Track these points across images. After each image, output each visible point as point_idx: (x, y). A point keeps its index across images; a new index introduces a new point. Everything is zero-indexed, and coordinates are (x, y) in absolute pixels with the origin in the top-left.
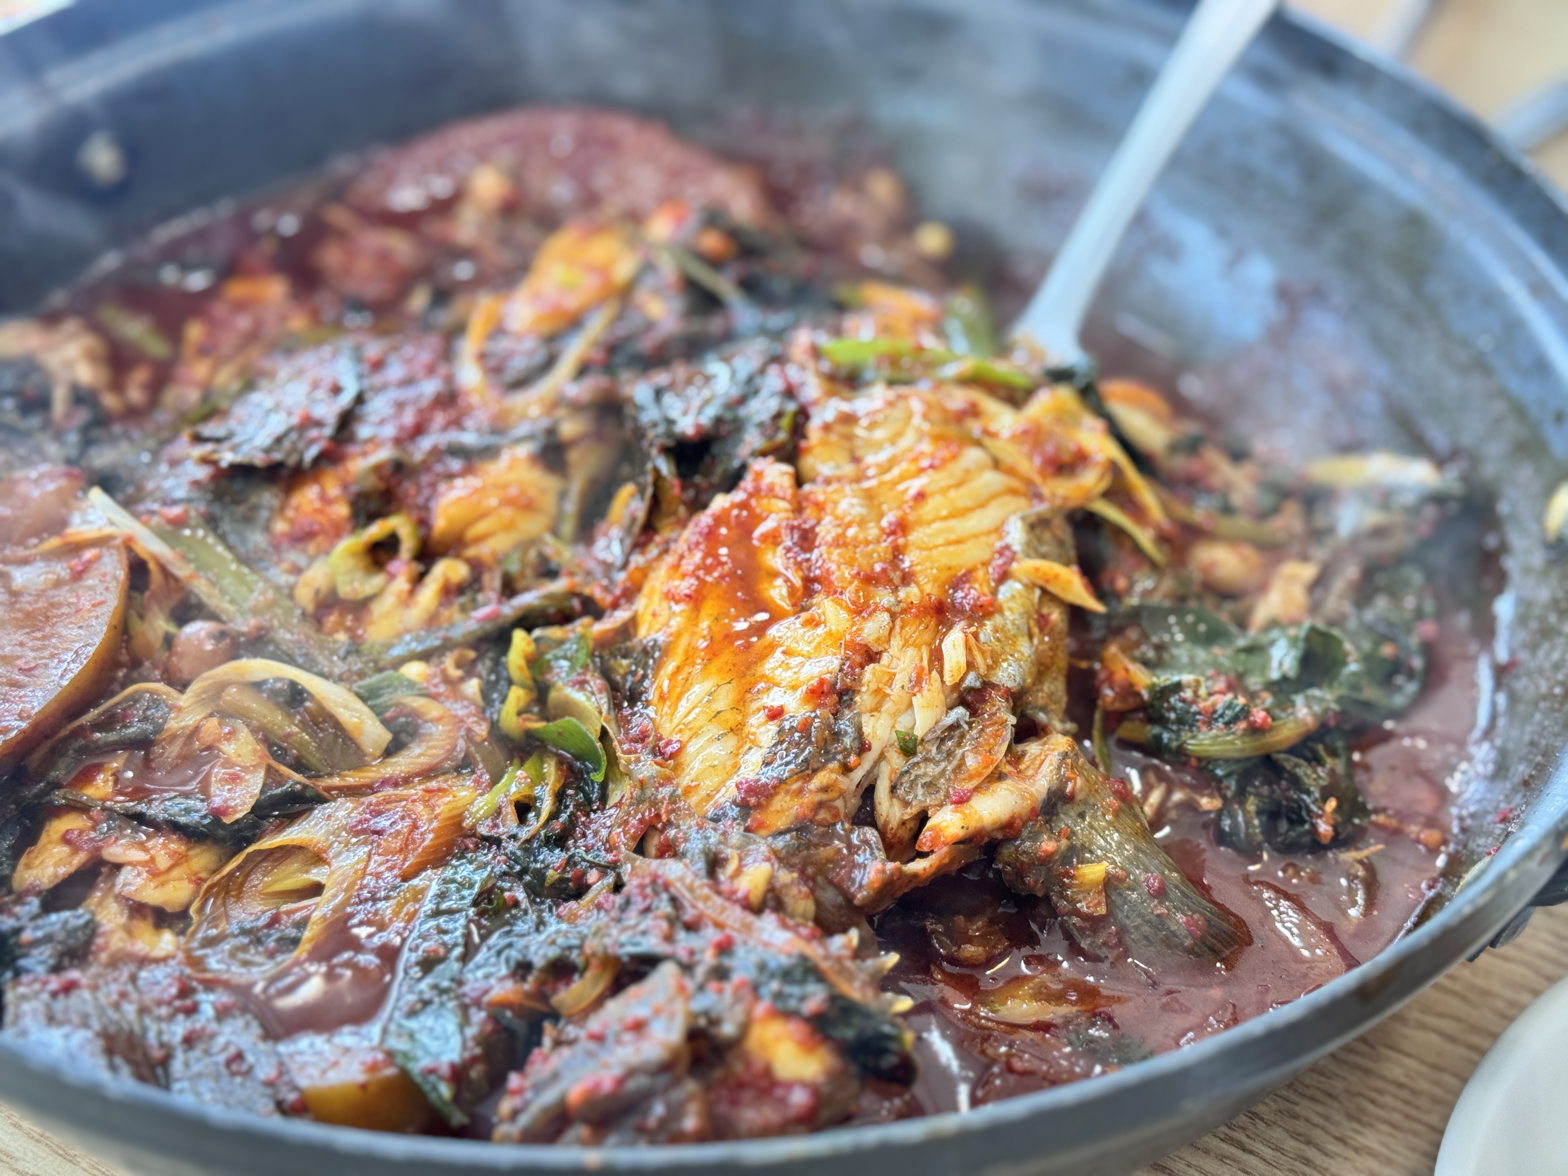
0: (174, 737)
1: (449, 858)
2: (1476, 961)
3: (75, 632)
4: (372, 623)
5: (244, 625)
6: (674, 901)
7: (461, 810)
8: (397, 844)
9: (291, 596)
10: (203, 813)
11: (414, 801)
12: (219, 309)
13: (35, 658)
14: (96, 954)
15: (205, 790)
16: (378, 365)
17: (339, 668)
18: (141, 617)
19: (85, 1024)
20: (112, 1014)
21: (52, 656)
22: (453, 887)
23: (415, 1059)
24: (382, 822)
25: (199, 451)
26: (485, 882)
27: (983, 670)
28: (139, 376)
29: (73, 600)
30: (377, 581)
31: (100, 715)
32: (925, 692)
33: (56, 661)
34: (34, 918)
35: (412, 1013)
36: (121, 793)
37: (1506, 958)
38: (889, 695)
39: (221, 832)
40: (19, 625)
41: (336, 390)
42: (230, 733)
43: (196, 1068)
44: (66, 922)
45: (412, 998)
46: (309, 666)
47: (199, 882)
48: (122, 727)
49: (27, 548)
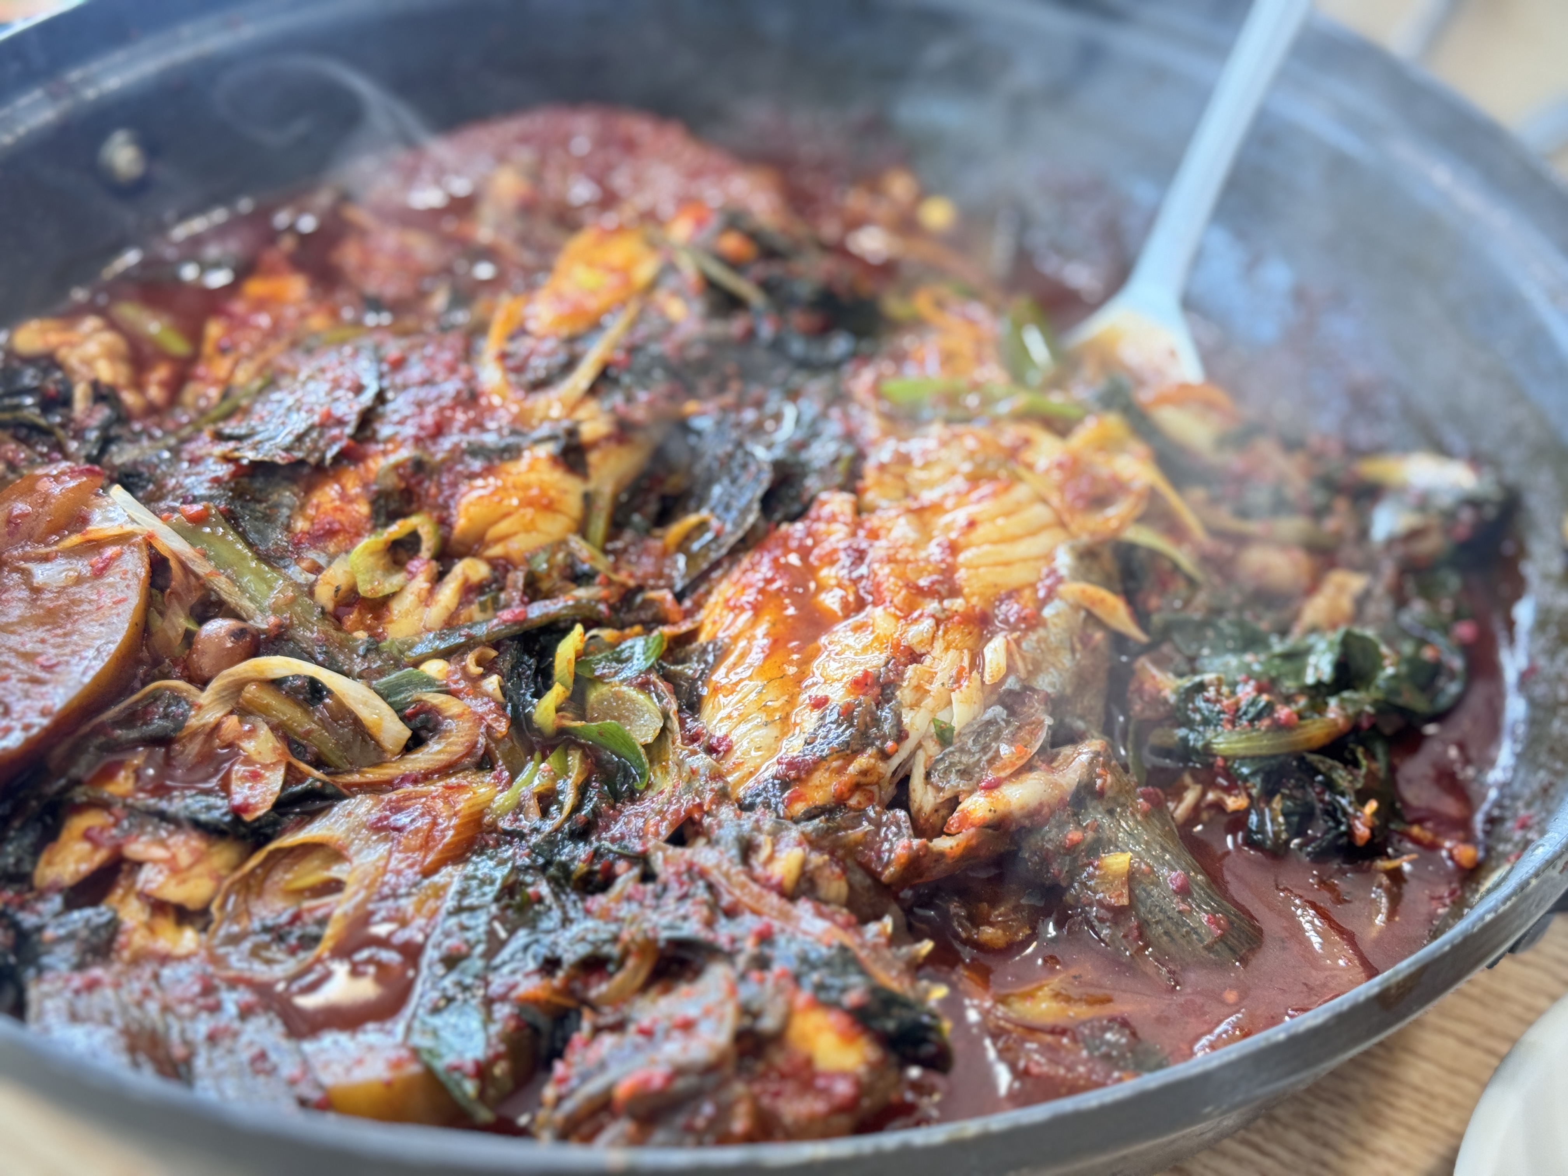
0: (194, 734)
1: (469, 855)
2: (1496, 967)
3: (97, 629)
4: (391, 622)
5: (263, 622)
6: (711, 887)
7: (483, 806)
8: (417, 841)
9: (311, 594)
10: (224, 810)
11: (434, 798)
12: (238, 307)
13: (56, 655)
14: (118, 952)
15: (225, 787)
16: (398, 364)
17: (359, 666)
18: (162, 614)
19: (107, 1020)
20: (135, 1012)
21: (74, 653)
22: (474, 883)
23: (440, 1056)
24: (402, 819)
25: (221, 448)
26: (505, 879)
27: (1023, 674)
28: (161, 373)
29: (95, 597)
30: (398, 579)
31: (121, 712)
32: (963, 688)
33: (77, 658)
34: (57, 915)
35: (436, 1010)
36: (142, 790)
37: (1525, 964)
38: (928, 692)
39: (242, 830)
40: (40, 622)
41: (359, 389)
42: (250, 731)
43: (221, 1065)
44: (88, 921)
45: (435, 995)
46: (331, 664)
47: (219, 879)
48: (142, 725)
49: (47, 545)
